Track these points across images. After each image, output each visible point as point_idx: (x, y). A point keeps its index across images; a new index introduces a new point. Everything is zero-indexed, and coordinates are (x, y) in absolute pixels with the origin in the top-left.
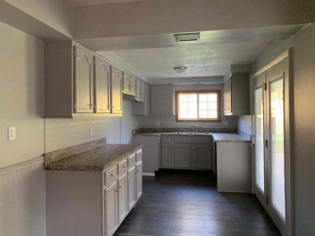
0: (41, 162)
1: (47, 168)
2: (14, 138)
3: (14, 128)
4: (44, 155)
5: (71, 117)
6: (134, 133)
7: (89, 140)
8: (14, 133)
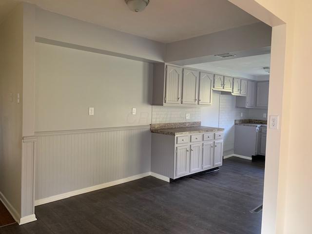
0: (149, 128)
1: (152, 132)
2: (134, 114)
3: (135, 109)
4: (151, 125)
5: (162, 105)
6: (237, 122)
7: (185, 122)
8: (135, 112)
